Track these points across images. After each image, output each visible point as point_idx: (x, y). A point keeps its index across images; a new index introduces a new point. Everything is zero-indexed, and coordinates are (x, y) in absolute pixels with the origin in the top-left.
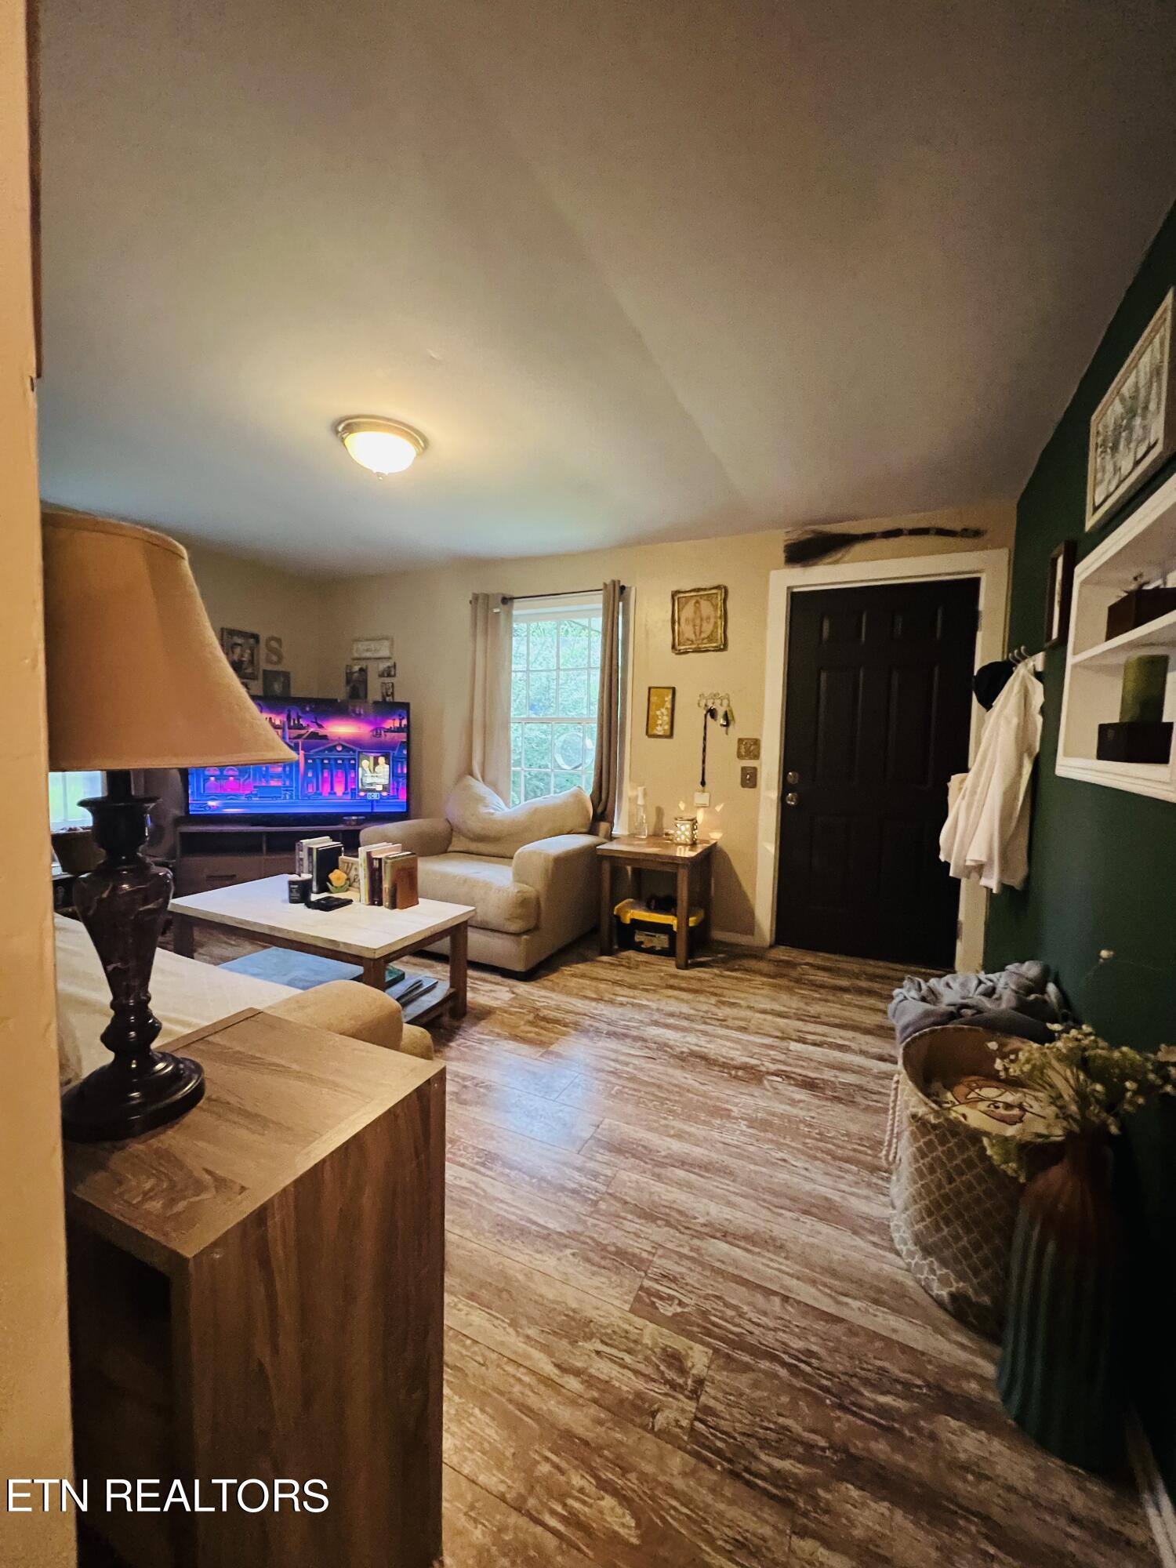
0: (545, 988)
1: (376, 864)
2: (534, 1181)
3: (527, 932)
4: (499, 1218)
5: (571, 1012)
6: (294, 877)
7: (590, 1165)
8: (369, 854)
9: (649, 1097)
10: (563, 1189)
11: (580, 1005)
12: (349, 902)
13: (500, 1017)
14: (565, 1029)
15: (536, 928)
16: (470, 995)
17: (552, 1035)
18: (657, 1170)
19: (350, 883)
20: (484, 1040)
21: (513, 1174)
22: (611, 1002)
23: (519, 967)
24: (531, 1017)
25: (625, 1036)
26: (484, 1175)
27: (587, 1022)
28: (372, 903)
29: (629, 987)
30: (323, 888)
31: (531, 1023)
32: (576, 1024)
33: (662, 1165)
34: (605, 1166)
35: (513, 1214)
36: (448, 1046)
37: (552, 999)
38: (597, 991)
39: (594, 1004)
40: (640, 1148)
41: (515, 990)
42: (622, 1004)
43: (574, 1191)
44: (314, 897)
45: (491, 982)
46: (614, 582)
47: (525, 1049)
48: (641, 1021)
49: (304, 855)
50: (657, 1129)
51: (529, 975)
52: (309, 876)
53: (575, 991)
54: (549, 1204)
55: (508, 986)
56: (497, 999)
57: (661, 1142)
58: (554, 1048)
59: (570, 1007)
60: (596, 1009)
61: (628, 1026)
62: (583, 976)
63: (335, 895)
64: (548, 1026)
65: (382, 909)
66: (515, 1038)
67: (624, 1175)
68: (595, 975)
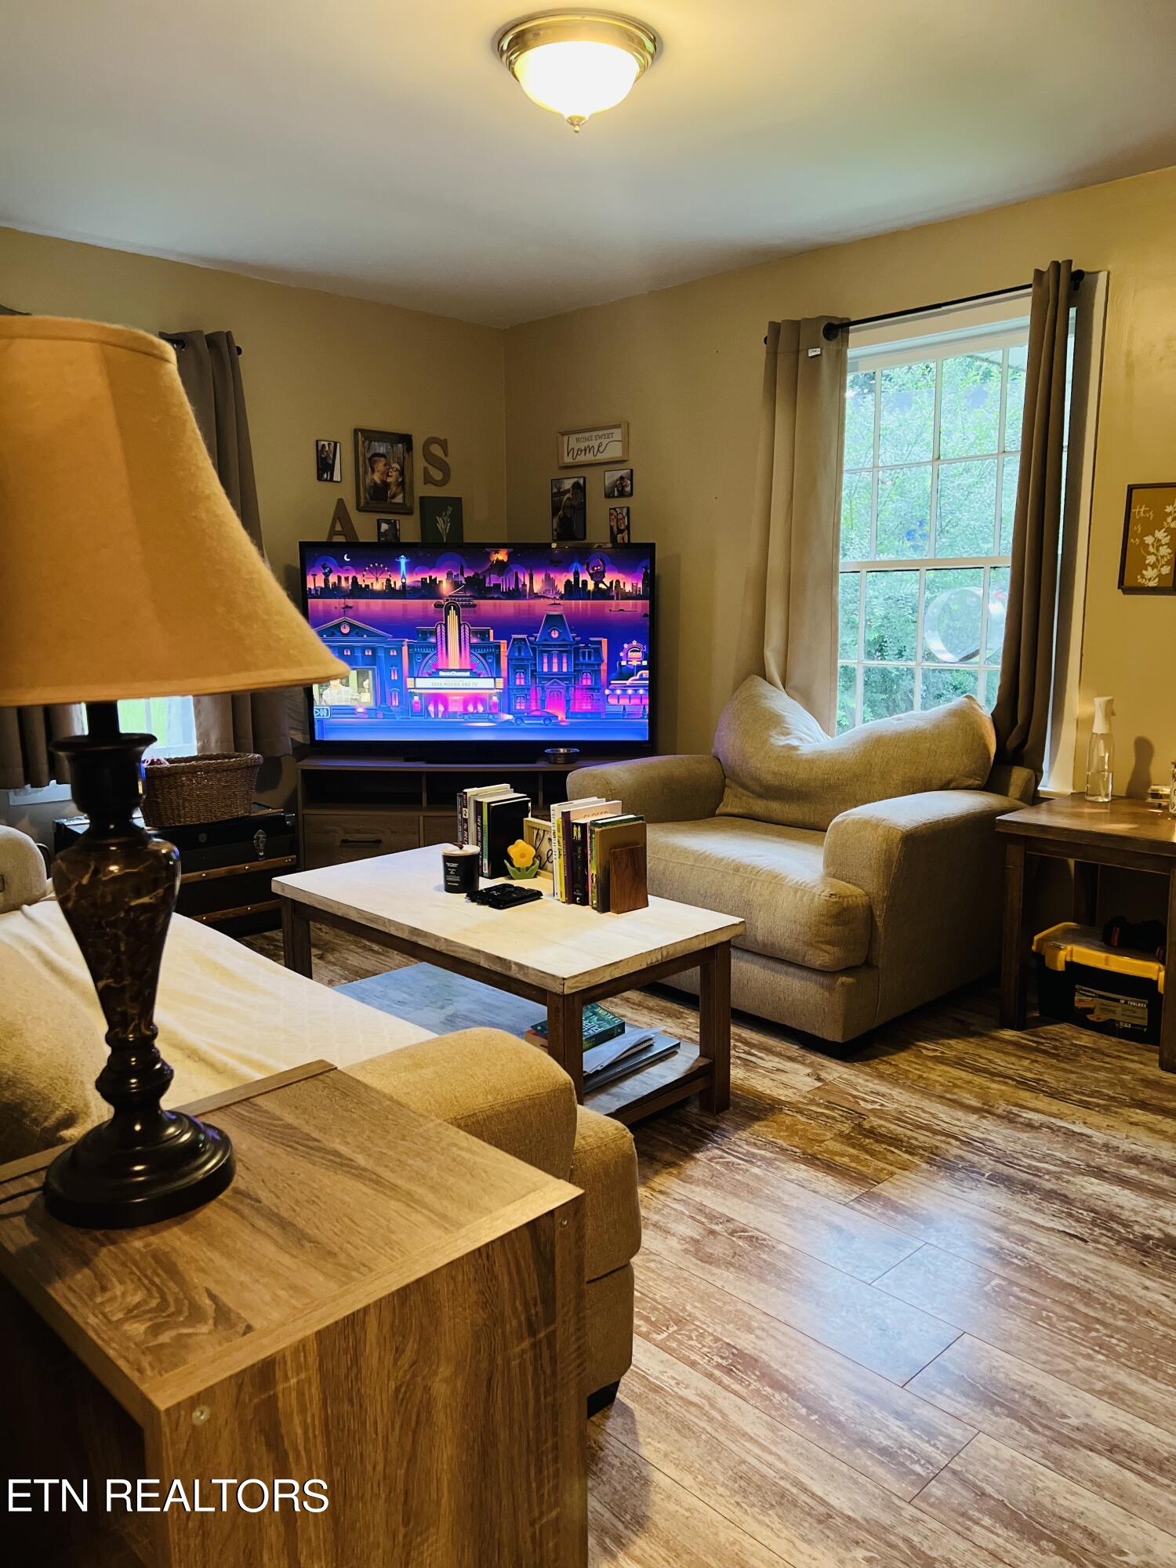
0: (881, 1076)
1: (577, 833)
2: (814, 1418)
3: (847, 971)
4: (744, 1467)
5: (927, 1128)
6: (451, 849)
7: (925, 1412)
8: (566, 816)
9: (1059, 1309)
10: (864, 1442)
11: (945, 1116)
12: (536, 895)
13: (788, 1120)
14: (906, 1156)
15: (868, 964)
16: (737, 1074)
17: (882, 1165)
18: (1056, 1449)
19: (541, 864)
20: (754, 1155)
21: (778, 1397)
22: (1010, 1119)
23: (833, 1033)
24: (846, 1128)
25: (1029, 1187)
26: (726, 1388)
27: (954, 1150)
28: (571, 899)
29: (1051, 1096)
30: (498, 870)
31: (847, 1139)
32: (933, 1151)
33: (1068, 1442)
34: (950, 1420)
35: (770, 1466)
36: (694, 1158)
37: (892, 1099)
38: (983, 1094)
39: (973, 1118)
40: (1027, 1402)
41: (823, 1075)
42: (1030, 1126)
43: (884, 1451)
44: (484, 884)
45: (779, 1055)
46: (1056, 265)
47: (827, 1183)
48: (1066, 1164)
49: (469, 813)
50: (1067, 1372)
51: (849, 1051)
52: (476, 849)
53: (939, 1089)
54: (837, 1464)
55: (811, 1065)
56: (786, 1085)
57: (1071, 1399)
58: (885, 1189)
59: (924, 1118)
60: (976, 1128)
61: (1038, 1169)
62: (959, 1063)
63: (516, 883)
64: (880, 1147)
65: (587, 910)
66: (811, 1160)
67: (985, 1444)
68: (982, 1063)
